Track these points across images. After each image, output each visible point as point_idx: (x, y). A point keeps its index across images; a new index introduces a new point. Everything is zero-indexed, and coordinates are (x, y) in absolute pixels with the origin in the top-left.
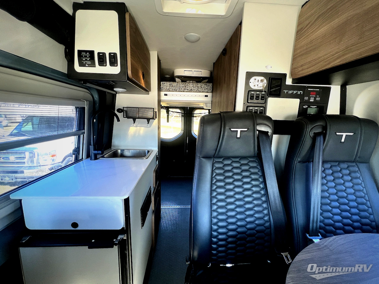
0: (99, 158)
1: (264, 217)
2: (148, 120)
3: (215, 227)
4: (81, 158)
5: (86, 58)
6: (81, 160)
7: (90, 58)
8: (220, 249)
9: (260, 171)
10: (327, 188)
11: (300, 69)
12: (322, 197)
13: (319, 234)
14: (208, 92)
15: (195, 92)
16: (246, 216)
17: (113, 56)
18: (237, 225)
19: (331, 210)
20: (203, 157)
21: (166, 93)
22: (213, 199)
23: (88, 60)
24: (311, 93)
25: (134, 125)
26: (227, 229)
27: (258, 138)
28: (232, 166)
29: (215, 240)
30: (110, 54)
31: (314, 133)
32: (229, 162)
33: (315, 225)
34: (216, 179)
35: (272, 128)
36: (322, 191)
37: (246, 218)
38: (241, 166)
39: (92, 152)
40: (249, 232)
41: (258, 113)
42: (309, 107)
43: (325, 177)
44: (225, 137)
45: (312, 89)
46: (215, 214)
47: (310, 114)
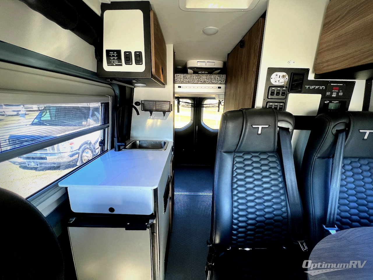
0: (122, 149)
1: (282, 208)
2: (164, 112)
3: (236, 216)
4: (106, 149)
5: (114, 58)
6: (106, 151)
7: (117, 58)
8: (239, 235)
9: (279, 165)
10: (346, 183)
11: (325, 65)
12: (341, 192)
13: (336, 226)
14: (221, 84)
15: (208, 84)
16: (264, 207)
17: (138, 55)
18: (256, 215)
19: (349, 204)
20: (225, 152)
21: (180, 85)
22: (233, 190)
23: (115, 59)
24: (334, 88)
25: (151, 118)
26: (247, 218)
27: (279, 134)
28: (252, 160)
29: (235, 227)
30: (135, 52)
31: (337, 130)
32: (248, 157)
33: (332, 217)
34: (236, 172)
35: (293, 124)
36: (341, 186)
37: (265, 208)
38: (260, 160)
39: (116, 144)
40: (267, 221)
41: (278, 108)
42: (331, 102)
43: (345, 172)
44: (246, 133)
45: (335, 84)
46: (236, 204)
47: (331, 110)
